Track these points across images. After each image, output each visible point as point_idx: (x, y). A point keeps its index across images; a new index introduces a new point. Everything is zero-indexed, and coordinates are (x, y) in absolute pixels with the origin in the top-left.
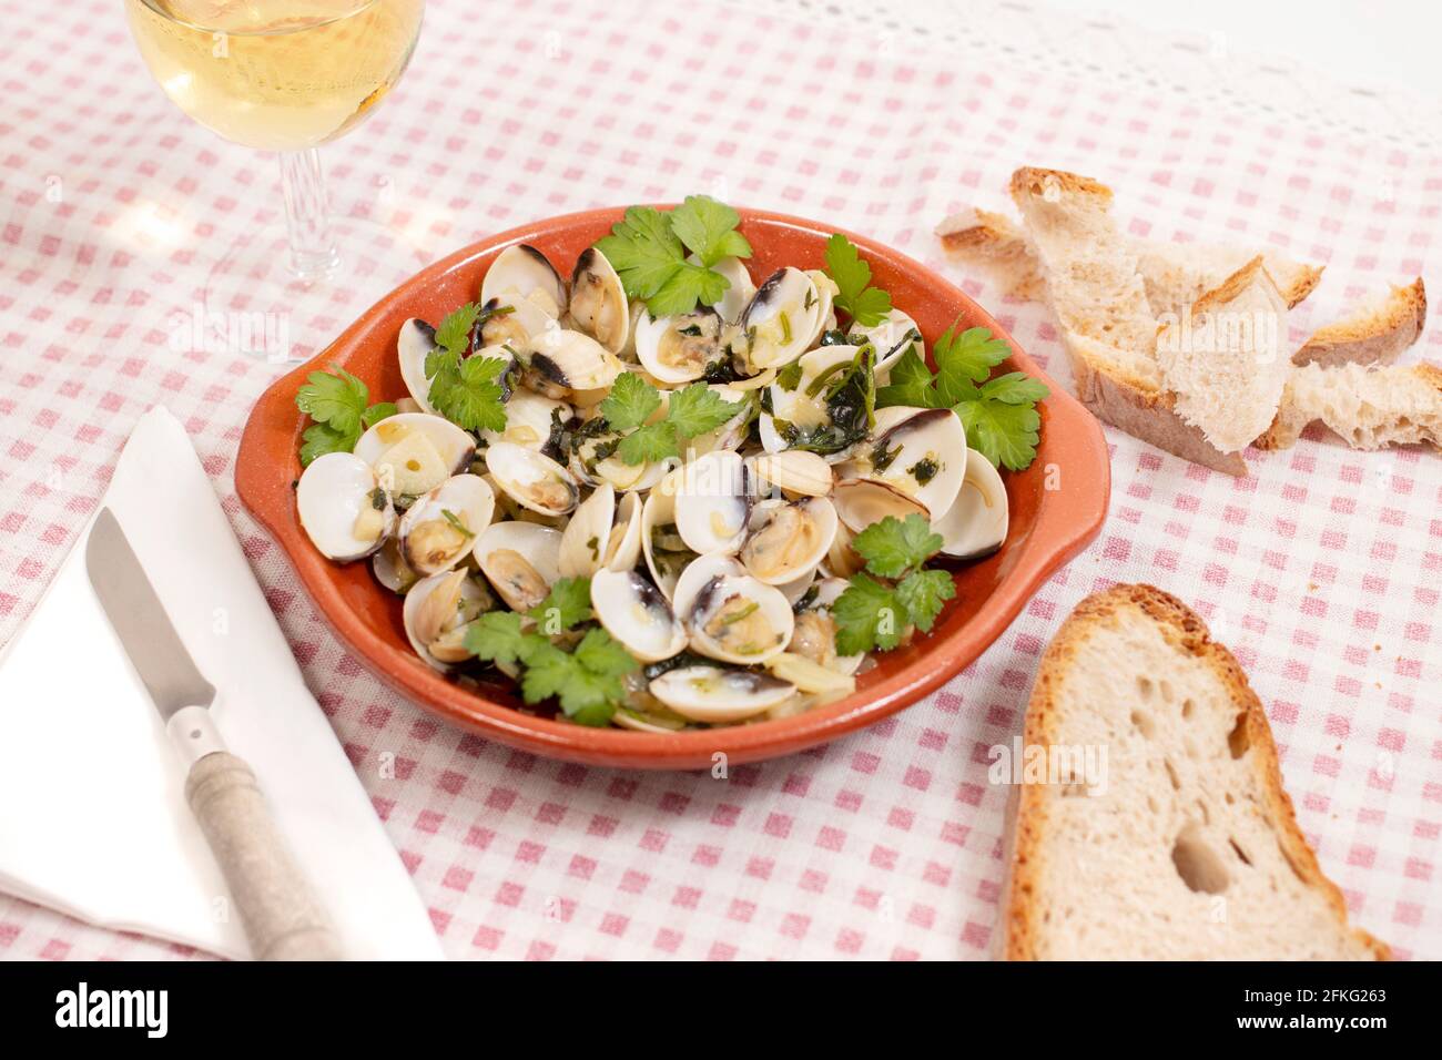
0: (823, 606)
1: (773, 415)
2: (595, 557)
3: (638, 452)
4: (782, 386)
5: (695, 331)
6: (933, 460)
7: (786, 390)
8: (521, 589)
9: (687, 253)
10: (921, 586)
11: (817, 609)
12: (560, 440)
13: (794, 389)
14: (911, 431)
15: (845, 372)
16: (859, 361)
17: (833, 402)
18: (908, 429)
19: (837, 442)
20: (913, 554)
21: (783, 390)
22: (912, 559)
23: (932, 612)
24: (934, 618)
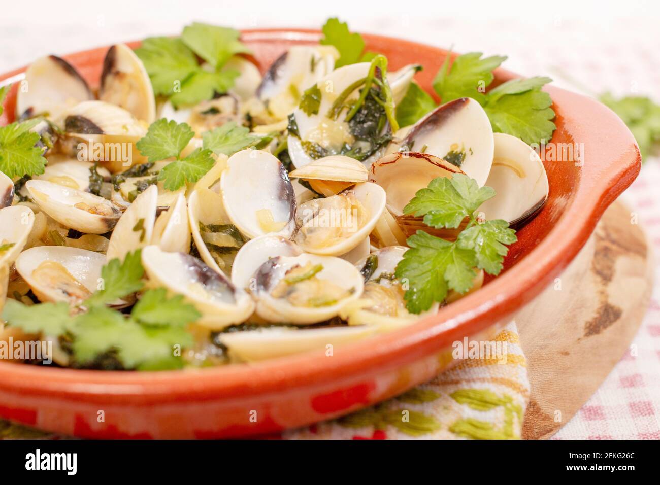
0: (383, 276)
1: (299, 138)
2: (142, 238)
3: (177, 179)
4: (305, 111)
5: (214, 111)
6: (458, 150)
7: (309, 115)
8: (69, 294)
9: (200, 61)
10: (480, 236)
11: (378, 281)
12: (100, 188)
13: (316, 112)
14: (432, 130)
15: (361, 91)
16: (372, 76)
17: (353, 119)
18: (429, 127)
19: (364, 151)
20: (468, 205)
21: (306, 114)
22: (468, 210)
23: (498, 255)
24: (502, 260)
